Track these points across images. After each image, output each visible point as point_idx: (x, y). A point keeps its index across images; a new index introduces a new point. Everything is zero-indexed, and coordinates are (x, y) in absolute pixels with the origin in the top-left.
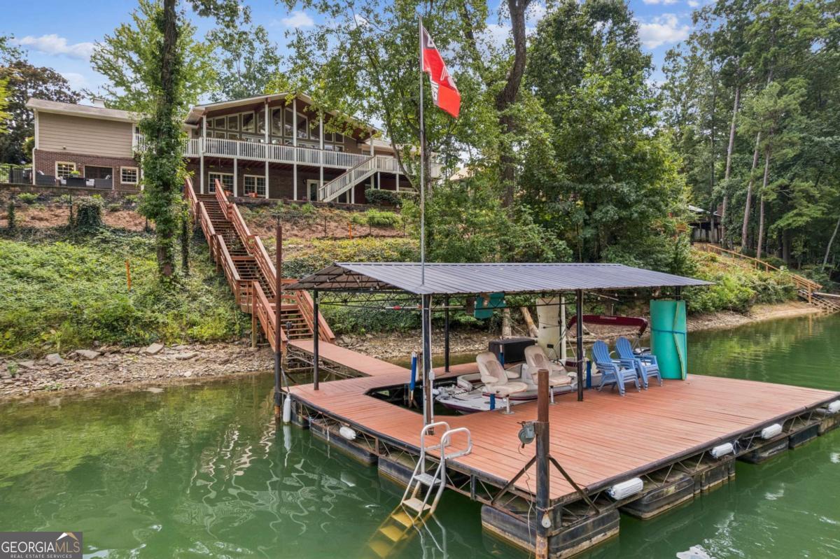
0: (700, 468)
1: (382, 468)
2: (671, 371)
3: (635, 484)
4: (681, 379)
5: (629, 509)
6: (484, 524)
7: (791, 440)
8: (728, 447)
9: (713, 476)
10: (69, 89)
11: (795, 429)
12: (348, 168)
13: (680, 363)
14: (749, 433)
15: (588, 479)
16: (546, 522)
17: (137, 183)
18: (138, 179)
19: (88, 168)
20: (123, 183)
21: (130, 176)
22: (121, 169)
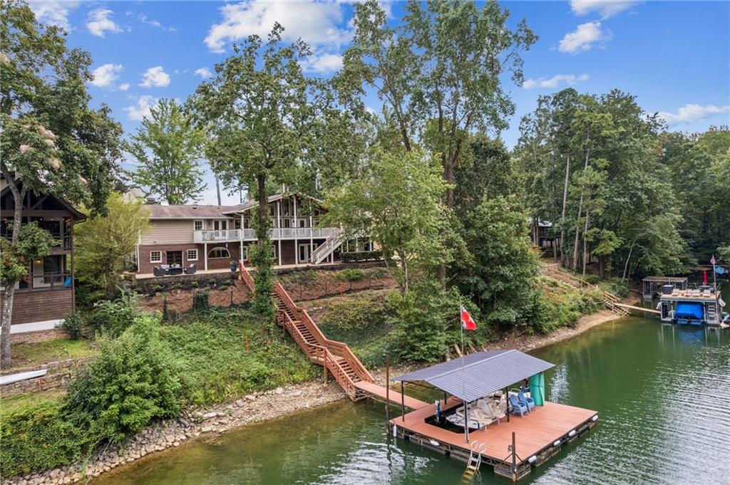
0: (551, 449)
1: (452, 456)
2: (539, 403)
3: (534, 458)
4: (542, 405)
5: (533, 465)
6: (495, 472)
7: (579, 434)
8: (559, 442)
9: (554, 451)
11: (580, 430)
12: (327, 237)
13: (542, 399)
14: (565, 435)
15: (523, 458)
16: (515, 470)
17: (197, 259)
18: (197, 257)
19: (168, 253)
20: (189, 260)
21: (192, 255)
22: (187, 251)
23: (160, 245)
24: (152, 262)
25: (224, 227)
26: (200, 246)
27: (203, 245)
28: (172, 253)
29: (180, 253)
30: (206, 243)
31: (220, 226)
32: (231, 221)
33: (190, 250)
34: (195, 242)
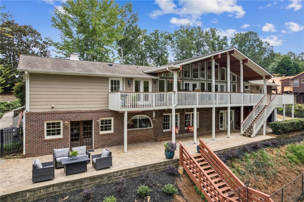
10: (41, 40)
17: (112, 131)
18: (112, 127)
19: (72, 123)
20: (101, 133)
21: (106, 125)
22: (99, 121)
23: (60, 113)
24: (47, 138)
25: (146, 90)
26: (118, 115)
27: (123, 113)
28: (78, 123)
29: (90, 123)
30: (126, 110)
31: (142, 88)
32: (155, 81)
33: (104, 119)
34: (111, 108)
